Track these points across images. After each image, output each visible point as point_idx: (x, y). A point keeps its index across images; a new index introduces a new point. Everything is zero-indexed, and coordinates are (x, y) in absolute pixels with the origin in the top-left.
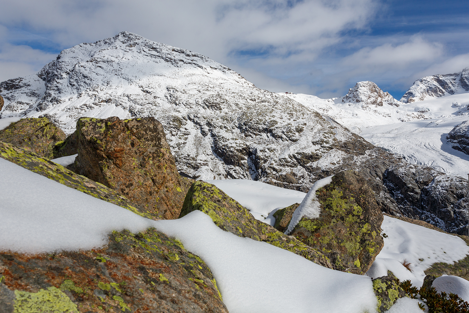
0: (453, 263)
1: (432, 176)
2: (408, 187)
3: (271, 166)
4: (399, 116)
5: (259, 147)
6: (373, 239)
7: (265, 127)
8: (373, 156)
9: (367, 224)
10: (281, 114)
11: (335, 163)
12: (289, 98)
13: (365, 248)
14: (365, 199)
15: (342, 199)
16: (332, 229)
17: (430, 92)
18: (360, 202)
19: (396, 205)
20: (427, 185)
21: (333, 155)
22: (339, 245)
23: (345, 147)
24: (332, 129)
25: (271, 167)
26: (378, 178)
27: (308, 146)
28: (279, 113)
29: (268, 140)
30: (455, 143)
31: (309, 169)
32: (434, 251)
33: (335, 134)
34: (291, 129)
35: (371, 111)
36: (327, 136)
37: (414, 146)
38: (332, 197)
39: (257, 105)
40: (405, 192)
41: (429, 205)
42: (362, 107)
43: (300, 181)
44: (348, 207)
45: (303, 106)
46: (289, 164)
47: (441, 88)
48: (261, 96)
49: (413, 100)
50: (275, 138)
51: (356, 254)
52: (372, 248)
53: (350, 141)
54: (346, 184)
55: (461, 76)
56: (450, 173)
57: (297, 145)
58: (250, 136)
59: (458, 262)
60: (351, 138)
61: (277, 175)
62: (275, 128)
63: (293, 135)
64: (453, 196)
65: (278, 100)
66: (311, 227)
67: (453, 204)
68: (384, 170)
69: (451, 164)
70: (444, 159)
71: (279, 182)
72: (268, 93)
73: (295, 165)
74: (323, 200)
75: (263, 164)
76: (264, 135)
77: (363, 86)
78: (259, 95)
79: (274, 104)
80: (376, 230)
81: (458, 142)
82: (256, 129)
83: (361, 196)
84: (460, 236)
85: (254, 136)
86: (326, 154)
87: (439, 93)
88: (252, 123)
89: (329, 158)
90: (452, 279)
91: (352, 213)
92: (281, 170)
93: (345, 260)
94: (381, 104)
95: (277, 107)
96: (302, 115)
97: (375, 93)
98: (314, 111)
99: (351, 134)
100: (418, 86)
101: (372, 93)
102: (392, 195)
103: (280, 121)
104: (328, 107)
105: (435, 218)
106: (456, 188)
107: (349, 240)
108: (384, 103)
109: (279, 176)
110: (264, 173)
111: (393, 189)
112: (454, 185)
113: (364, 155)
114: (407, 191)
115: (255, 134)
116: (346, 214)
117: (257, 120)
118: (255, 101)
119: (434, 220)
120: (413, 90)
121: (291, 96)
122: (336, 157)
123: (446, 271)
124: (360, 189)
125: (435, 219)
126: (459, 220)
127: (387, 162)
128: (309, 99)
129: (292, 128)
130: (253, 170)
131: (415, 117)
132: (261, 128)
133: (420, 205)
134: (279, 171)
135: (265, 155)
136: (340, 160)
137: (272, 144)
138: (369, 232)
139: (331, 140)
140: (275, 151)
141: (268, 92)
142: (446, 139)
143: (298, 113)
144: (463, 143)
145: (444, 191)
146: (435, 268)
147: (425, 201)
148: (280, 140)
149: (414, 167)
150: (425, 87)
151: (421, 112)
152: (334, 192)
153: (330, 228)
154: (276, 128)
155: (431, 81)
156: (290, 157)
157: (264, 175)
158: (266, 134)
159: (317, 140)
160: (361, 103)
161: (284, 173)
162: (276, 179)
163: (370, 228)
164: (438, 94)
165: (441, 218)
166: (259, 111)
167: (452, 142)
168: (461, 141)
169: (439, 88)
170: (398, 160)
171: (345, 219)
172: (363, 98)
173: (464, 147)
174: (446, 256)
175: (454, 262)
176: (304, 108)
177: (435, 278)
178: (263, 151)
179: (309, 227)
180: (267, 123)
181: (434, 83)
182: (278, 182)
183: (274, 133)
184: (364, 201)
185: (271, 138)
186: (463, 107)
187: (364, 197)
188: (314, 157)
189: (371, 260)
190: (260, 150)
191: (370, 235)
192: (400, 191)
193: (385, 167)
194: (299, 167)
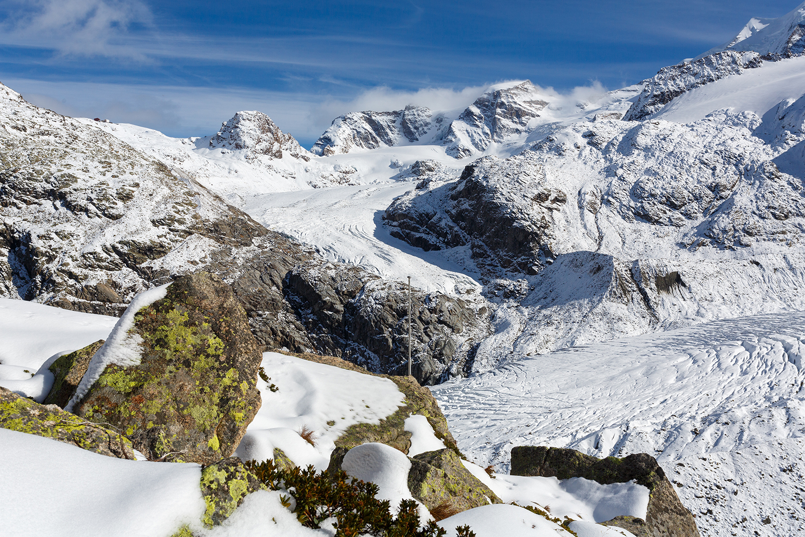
0: (377, 422)
1: (360, 282)
2: (325, 302)
3: (63, 268)
4: (308, 177)
5: (36, 230)
6: (241, 395)
7: (49, 187)
8: (266, 247)
9: (232, 369)
10: (84, 162)
11: (197, 260)
12: (103, 130)
13: (228, 412)
14: (230, 325)
15: (186, 326)
16: (167, 384)
17: (358, 139)
18: (220, 330)
19: (304, 333)
20: (354, 297)
21: (192, 246)
22: (179, 413)
23: (215, 231)
24: (190, 196)
25: (63, 271)
26: (274, 288)
27: (144, 229)
28: (81, 159)
29: (56, 215)
30: (395, 226)
31: (145, 273)
32: (352, 405)
33: (197, 206)
34: (106, 193)
35: (263, 166)
36: (181, 210)
37: (333, 231)
38: (167, 324)
39: (30, 141)
40: (320, 310)
41: (357, 331)
42: (246, 157)
43: (128, 298)
44: (199, 342)
45: (133, 149)
46: (104, 264)
47: (374, 134)
48: (39, 121)
49: (332, 152)
50: (72, 211)
51: (212, 427)
52: (240, 412)
53: (224, 221)
54: (194, 299)
55: (404, 117)
56: (387, 276)
57: (121, 227)
58: (15, 204)
59: (385, 419)
60: (226, 214)
61: (78, 286)
62: (72, 191)
63: (112, 205)
64: (392, 314)
65: (78, 133)
66: (125, 384)
67: (391, 326)
68: (284, 273)
69: (389, 261)
70: (379, 253)
71: (83, 300)
72: (55, 117)
73: (117, 267)
74: (150, 330)
75: (46, 265)
76: (47, 204)
77: (248, 119)
78: (34, 118)
79: (70, 140)
80: (247, 380)
81: (399, 226)
82: (29, 191)
83: (222, 320)
84: (391, 377)
85: (24, 206)
86: (179, 244)
87: (371, 142)
88: (17, 177)
89: (185, 252)
90: (371, 449)
91: (206, 352)
92: (86, 277)
93: (191, 440)
94: (278, 155)
95: (75, 146)
96: (130, 166)
97: (269, 134)
98: (154, 160)
99: (227, 208)
100: (340, 127)
101: (263, 133)
102: (299, 317)
103: (82, 177)
104: (182, 154)
105: (365, 351)
106: (395, 300)
107: (199, 402)
108: (284, 152)
109: (82, 289)
110: (48, 283)
111: (300, 307)
112: (392, 295)
113: (249, 246)
114: (322, 308)
115: (25, 201)
116: (194, 355)
117: (31, 171)
118: (25, 130)
119: (363, 356)
120: (332, 135)
121: (107, 127)
122: (199, 250)
123: (368, 438)
124: (221, 307)
125: (365, 354)
126: (400, 352)
127: (289, 259)
128: (144, 136)
129: (110, 192)
130: (23, 278)
131: (335, 180)
132: (40, 190)
133: (342, 331)
134: (81, 279)
135: (50, 246)
136: (206, 256)
137: (65, 224)
138: (236, 384)
139: (188, 218)
140: (71, 238)
141: (55, 114)
142: (382, 220)
143: (122, 162)
144: (405, 226)
145: (379, 306)
146: (351, 434)
147: (350, 324)
148: (84, 216)
149: (333, 267)
150: (351, 131)
151: (344, 172)
152: (171, 315)
153: (163, 382)
154: (75, 190)
155: (359, 121)
156: (106, 250)
157: (47, 288)
158: (51, 203)
159: (162, 216)
160: (245, 150)
161: (93, 283)
162: (76, 295)
163: (238, 376)
164: (370, 144)
165: (374, 352)
166: (35, 153)
167: (391, 225)
168: (404, 223)
169: (370, 134)
170: (307, 254)
171: (192, 365)
172: (249, 142)
173: (408, 234)
174: (370, 412)
175: (381, 420)
176: (134, 153)
177: (348, 451)
178: (45, 236)
179: (120, 384)
180: (52, 180)
181: (364, 125)
182: (80, 300)
183: (69, 199)
184: (227, 328)
185: (63, 210)
186: (405, 169)
187: (227, 321)
188: (155, 250)
189: (238, 433)
190: (38, 236)
191: (237, 389)
192: (311, 308)
193: (286, 267)
194: (125, 269)
